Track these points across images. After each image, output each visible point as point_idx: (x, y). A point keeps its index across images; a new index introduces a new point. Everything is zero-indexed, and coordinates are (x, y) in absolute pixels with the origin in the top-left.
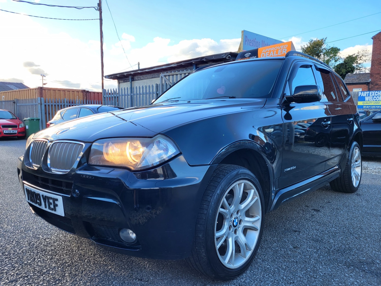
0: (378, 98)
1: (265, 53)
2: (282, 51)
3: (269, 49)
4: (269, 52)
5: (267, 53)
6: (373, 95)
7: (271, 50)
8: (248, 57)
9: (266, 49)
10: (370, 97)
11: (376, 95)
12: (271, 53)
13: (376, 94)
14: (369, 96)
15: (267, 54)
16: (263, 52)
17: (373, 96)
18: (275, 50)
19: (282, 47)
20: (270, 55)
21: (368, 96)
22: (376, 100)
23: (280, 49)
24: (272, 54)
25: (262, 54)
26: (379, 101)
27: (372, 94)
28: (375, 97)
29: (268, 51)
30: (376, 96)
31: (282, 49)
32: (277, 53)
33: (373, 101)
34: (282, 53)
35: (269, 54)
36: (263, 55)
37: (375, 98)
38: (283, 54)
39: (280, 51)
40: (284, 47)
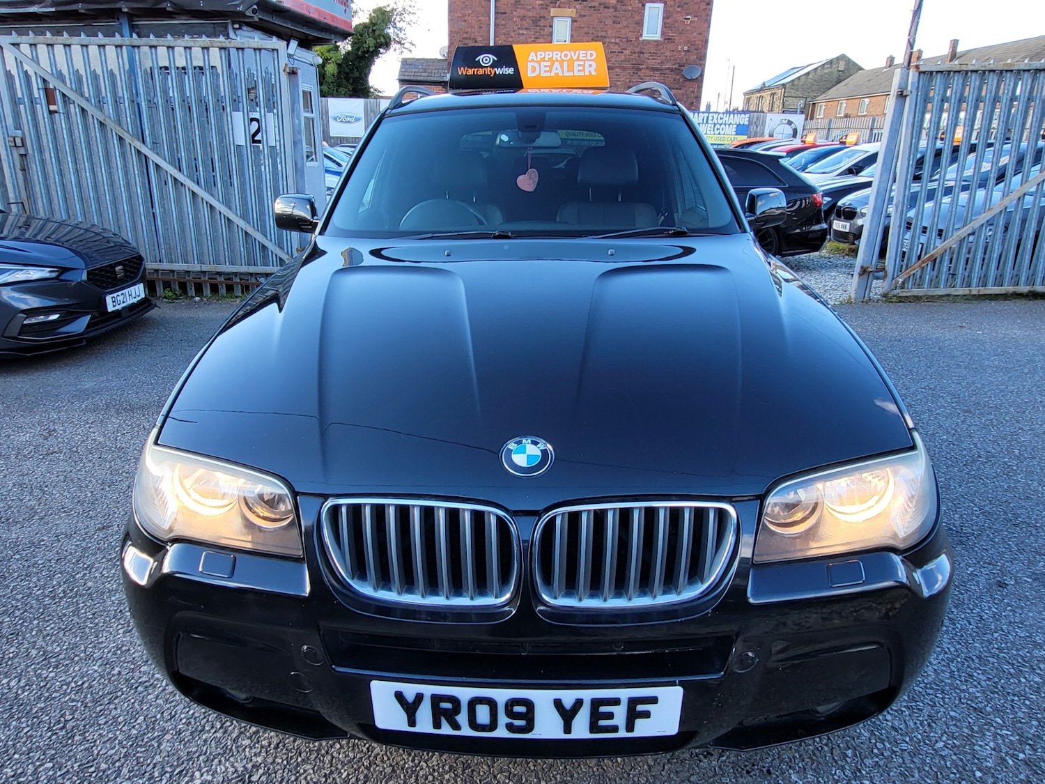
0: (723, 130)
1: (539, 63)
2: (583, 66)
3: (548, 53)
4: (549, 64)
5: (543, 64)
6: (715, 121)
7: (554, 59)
8: (490, 66)
9: (540, 53)
10: (710, 125)
11: (720, 122)
12: (555, 67)
13: (721, 119)
14: (707, 122)
15: (543, 69)
16: (532, 60)
17: (715, 124)
18: (565, 61)
19: (581, 56)
20: (553, 71)
21: (705, 122)
22: (719, 134)
23: (578, 59)
24: (557, 69)
25: (530, 65)
26: (724, 134)
27: (712, 120)
28: (718, 126)
29: (546, 59)
30: (720, 125)
32: (571, 69)
33: (715, 134)
34: (584, 70)
35: (551, 67)
36: (534, 68)
37: (718, 129)
38: (587, 74)
39: (578, 65)
40: (587, 57)
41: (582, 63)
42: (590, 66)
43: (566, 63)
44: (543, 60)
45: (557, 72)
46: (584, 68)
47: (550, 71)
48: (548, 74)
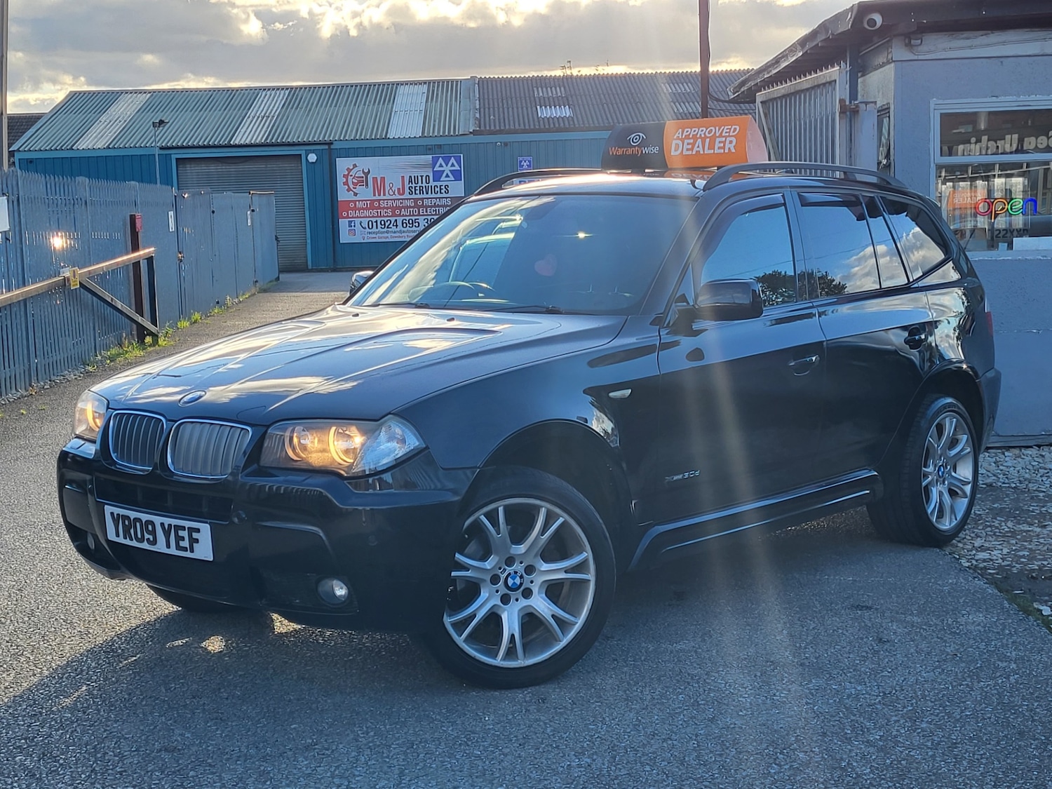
1: (683, 140)
2: (724, 143)
3: (693, 129)
4: (692, 141)
5: (686, 141)
7: (698, 136)
8: (638, 145)
9: (686, 130)
12: (697, 145)
15: (686, 146)
16: (678, 138)
18: (708, 137)
19: (724, 131)
20: (696, 149)
23: (721, 136)
24: (698, 147)
25: (674, 142)
29: (691, 136)
31: (726, 137)
32: (712, 147)
34: (724, 148)
35: (693, 145)
36: (677, 146)
38: (726, 151)
39: (720, 142)
40: (729, 132)
41: (724, 139)
42: (731, 142)
43: (708, 140)
44: (687, 137)
45: (698, 149)
46: (724, 145)
47: (692, 149)
48: (690, 153)
